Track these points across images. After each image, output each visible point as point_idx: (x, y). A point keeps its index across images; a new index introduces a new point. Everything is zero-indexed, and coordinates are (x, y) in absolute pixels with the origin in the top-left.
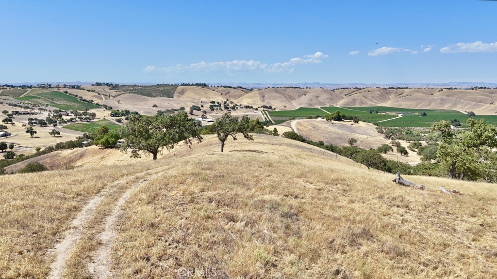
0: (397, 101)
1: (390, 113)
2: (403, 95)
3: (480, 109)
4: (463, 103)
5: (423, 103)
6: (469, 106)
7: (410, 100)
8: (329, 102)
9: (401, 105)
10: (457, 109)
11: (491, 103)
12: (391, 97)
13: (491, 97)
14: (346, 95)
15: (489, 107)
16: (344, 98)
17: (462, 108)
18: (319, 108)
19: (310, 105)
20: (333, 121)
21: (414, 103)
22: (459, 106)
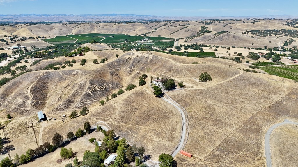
0: (99, 30)
1: (99, 37)
2: (101, 27)
3: (131, 33)
4: (125, 30)
5: (110, 31)
6: (127, 32)
7: (104, 30)
8: (68, 32)
9: (101, 32)
10: (123, 33)
11: (135, 30)
12: (95, 28)
13: (134, 27)
14: (73, 27)
15: (134, 32)
16: (73, 29)
17: (125, 33)
18: (66, 36)
19: (61, 34)
20: (94, 44)
21: (106, 31)
22: (124, 32)
